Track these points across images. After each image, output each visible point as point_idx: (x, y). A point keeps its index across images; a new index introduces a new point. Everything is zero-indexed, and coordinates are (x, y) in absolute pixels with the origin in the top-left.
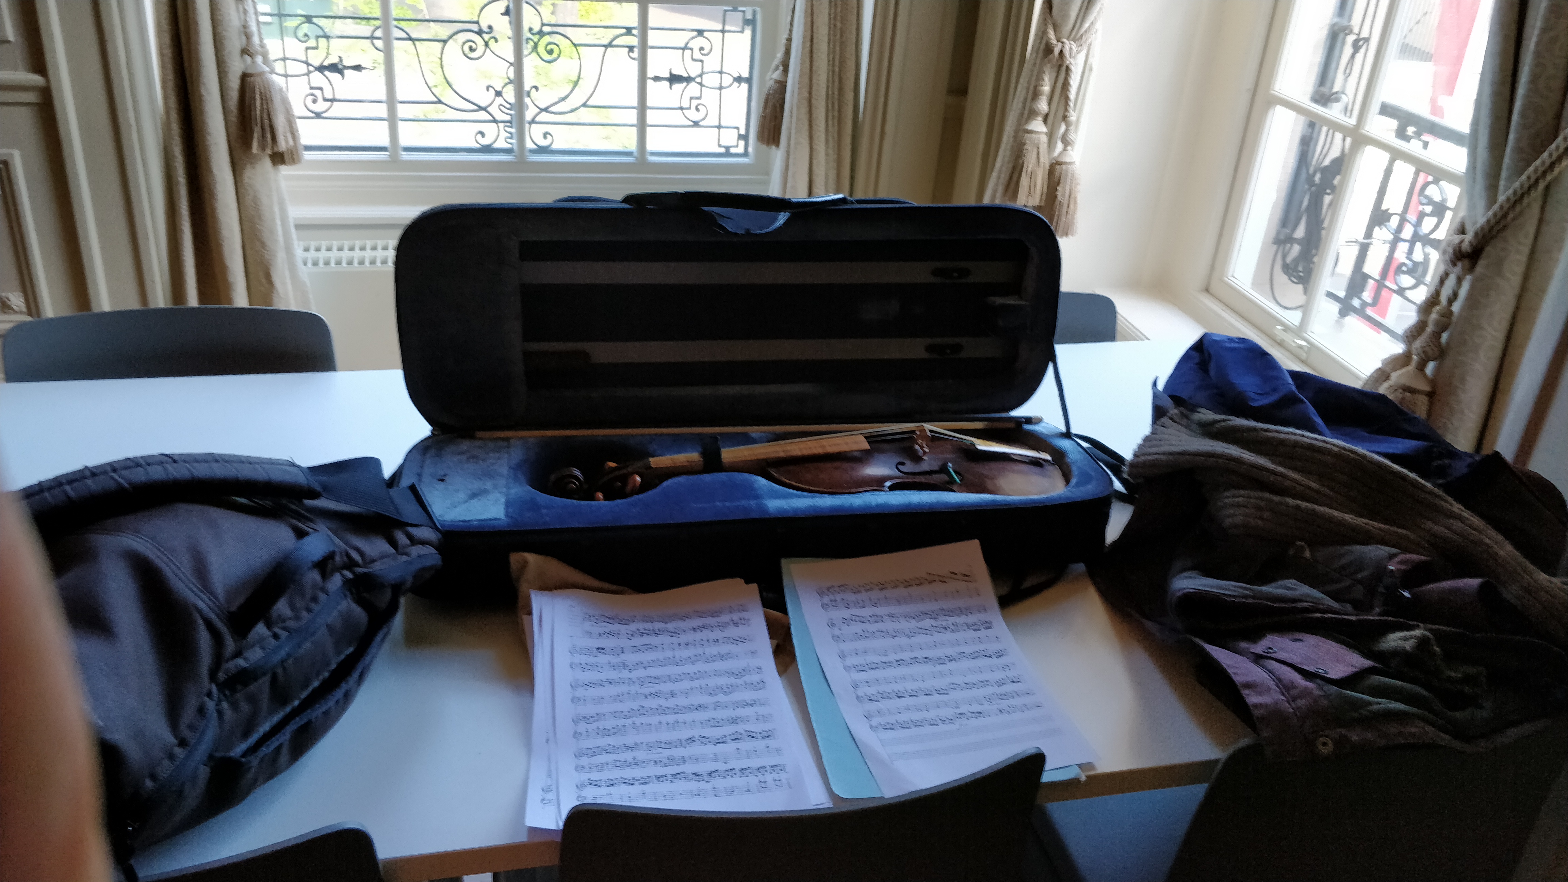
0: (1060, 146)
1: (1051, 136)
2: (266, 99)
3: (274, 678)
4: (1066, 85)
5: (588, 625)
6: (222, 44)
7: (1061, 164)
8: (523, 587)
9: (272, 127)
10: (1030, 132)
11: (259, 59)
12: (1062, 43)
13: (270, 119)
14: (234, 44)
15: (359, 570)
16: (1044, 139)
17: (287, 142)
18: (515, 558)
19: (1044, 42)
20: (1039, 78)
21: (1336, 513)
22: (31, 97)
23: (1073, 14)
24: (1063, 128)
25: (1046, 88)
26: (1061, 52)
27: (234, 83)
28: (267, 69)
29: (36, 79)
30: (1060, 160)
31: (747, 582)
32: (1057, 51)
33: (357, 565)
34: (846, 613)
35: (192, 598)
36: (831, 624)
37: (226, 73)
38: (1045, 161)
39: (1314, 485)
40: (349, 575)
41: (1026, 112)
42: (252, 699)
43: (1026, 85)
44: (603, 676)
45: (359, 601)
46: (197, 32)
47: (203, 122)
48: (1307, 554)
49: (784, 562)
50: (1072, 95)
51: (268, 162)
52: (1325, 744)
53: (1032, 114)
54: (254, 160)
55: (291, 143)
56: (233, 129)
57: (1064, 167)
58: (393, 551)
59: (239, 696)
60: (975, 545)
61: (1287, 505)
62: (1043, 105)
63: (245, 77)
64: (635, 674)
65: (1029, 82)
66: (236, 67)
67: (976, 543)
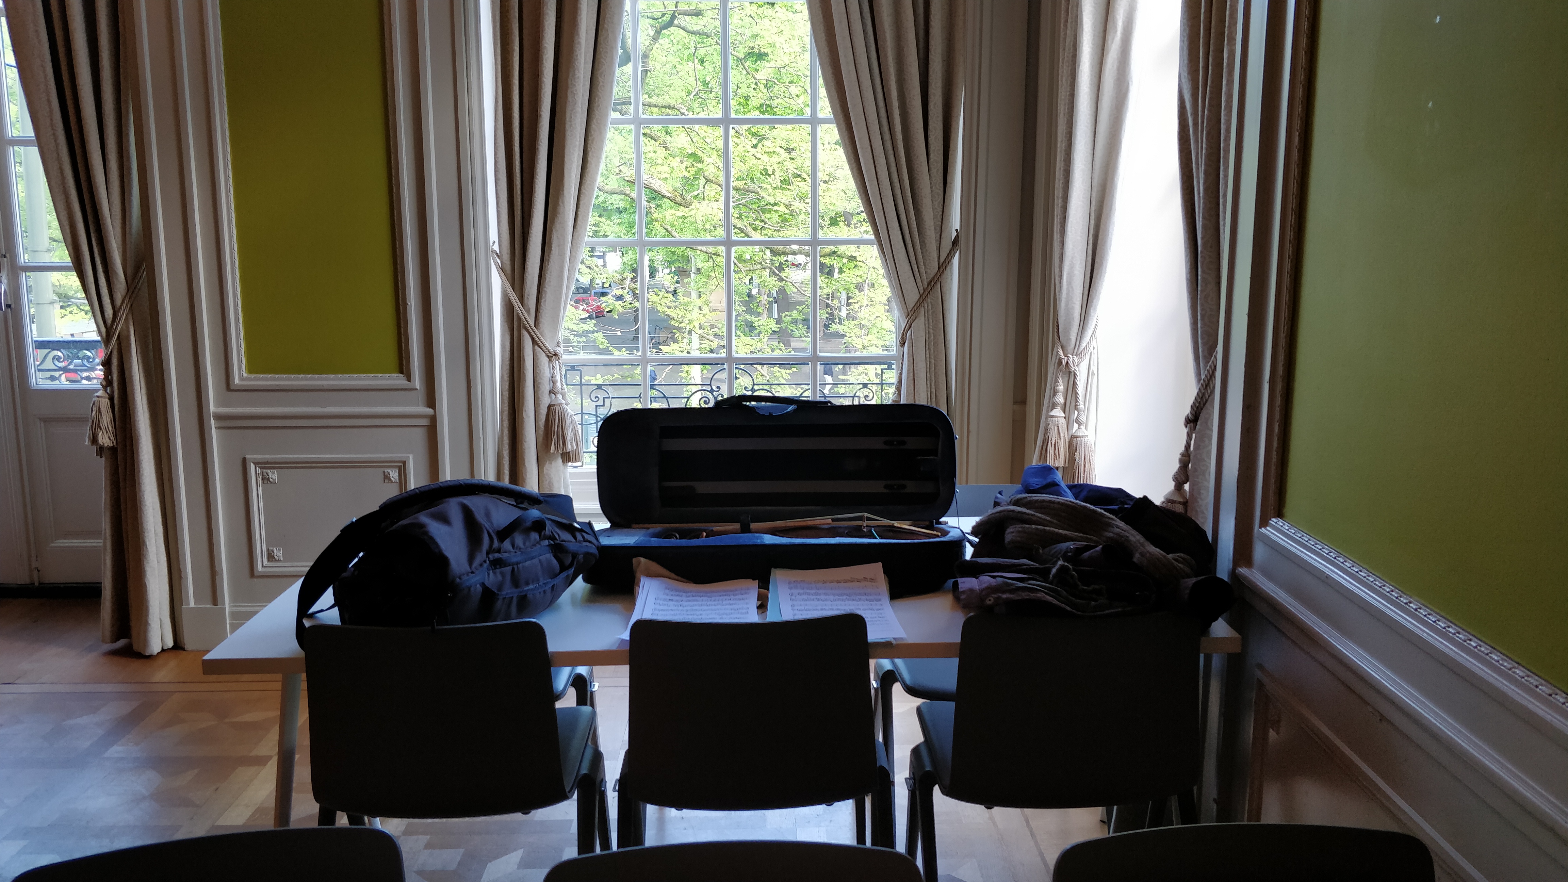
0: (1076, 426)
1: (1068, 419)
2: (562, 419)
3: (513, 569)
4: (1075, 384)
5: (667, 591)
6: (538, 387)
7: (1076, 437)
8: (638, 575)
9: (563, 436)
10: (1053, 416)
11: (560, 397)
12: (1068, 357)
13: (562, 432)
14: (546, 387)
15: (556, 541)
16: (1063, 421)
17: (572, 446)
18: (635, 560)
19: (1058, 358)
20: (1057, 381)
21: (1056, 530)
22: (425, 422)
23: (1073, 338)
24: (1076, 413)
25: (1061, 388)
26: (1067, 362)
27: (544, 411)
28: (564, 402)
29: (430, 411)
30: (1076, 434)
31: (753, 580)
32: (1064, 363)
33: (557, 539)
34: (801, 591)
35: (483, 523)
36: (791, 595)
37: (539, 405)
38: (1064, 435)
39: (1049, 519)
40: (552, 542)
41: (1051, 405)
42: (503, 574)
43: (1050, 387)
44: (670, 608)
45: (556, 557)
46: (524, 380)
47: (523, 434)
48: (1041, 551)
49: (773, 570)
50: (1081, 390)
51: (560, 460)
52: (990, 600)
53: (1054, 406)
54: (551, 458)
55: (575, 447)
56: (541, 439)
57: (1079, 439)
58: (574, 540)
59: (498, 571)
60: (879, 565)
61: (1031, 528)
62: (1060, 399)
63: (549, 407)
64: (685, 608)
65: (1051, 385)
66: (546, 401)
67: (880, 563)
